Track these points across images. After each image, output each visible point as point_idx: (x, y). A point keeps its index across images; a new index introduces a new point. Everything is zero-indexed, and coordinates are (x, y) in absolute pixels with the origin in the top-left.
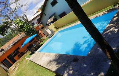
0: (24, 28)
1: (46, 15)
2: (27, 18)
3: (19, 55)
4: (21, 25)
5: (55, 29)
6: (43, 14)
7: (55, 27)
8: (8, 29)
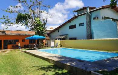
0: (38, 27)
1: (59, 32)
2: (46, 22)
3: (14, 46)
4: (38, 24)
5: (59, 46)
6: (57, 30)
7: (60, 45)
8: (24, 21)
